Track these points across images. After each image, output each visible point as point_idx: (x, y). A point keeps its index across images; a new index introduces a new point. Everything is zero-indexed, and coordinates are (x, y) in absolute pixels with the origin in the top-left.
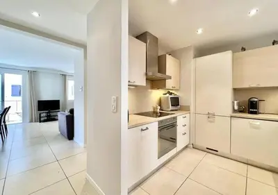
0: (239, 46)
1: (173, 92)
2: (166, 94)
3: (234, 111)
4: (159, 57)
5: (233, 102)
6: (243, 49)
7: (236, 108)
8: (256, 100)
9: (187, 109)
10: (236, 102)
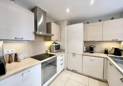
0: (86, 21)
1: (57, 42)
2: (53, 44)
3: (84, 52)
4: (47, 23)
5: (84, 48)
6: (88, 23)
7: (85, 50)
8: (92, 46)
9: (63, 51)
10: (85, 48)
